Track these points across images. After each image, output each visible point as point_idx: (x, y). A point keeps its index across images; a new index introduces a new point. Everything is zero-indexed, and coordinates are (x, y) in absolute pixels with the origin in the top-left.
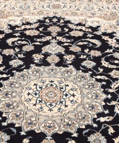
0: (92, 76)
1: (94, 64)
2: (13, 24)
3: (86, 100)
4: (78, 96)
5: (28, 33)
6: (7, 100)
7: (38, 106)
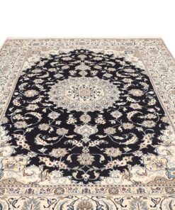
0: (110, 82)
1: (111, 75)
2: (53, 54)
3: (107, 95)
4: (102, 92)
5: (64, 59)
6: (55, 96)
7: (76, 98)
